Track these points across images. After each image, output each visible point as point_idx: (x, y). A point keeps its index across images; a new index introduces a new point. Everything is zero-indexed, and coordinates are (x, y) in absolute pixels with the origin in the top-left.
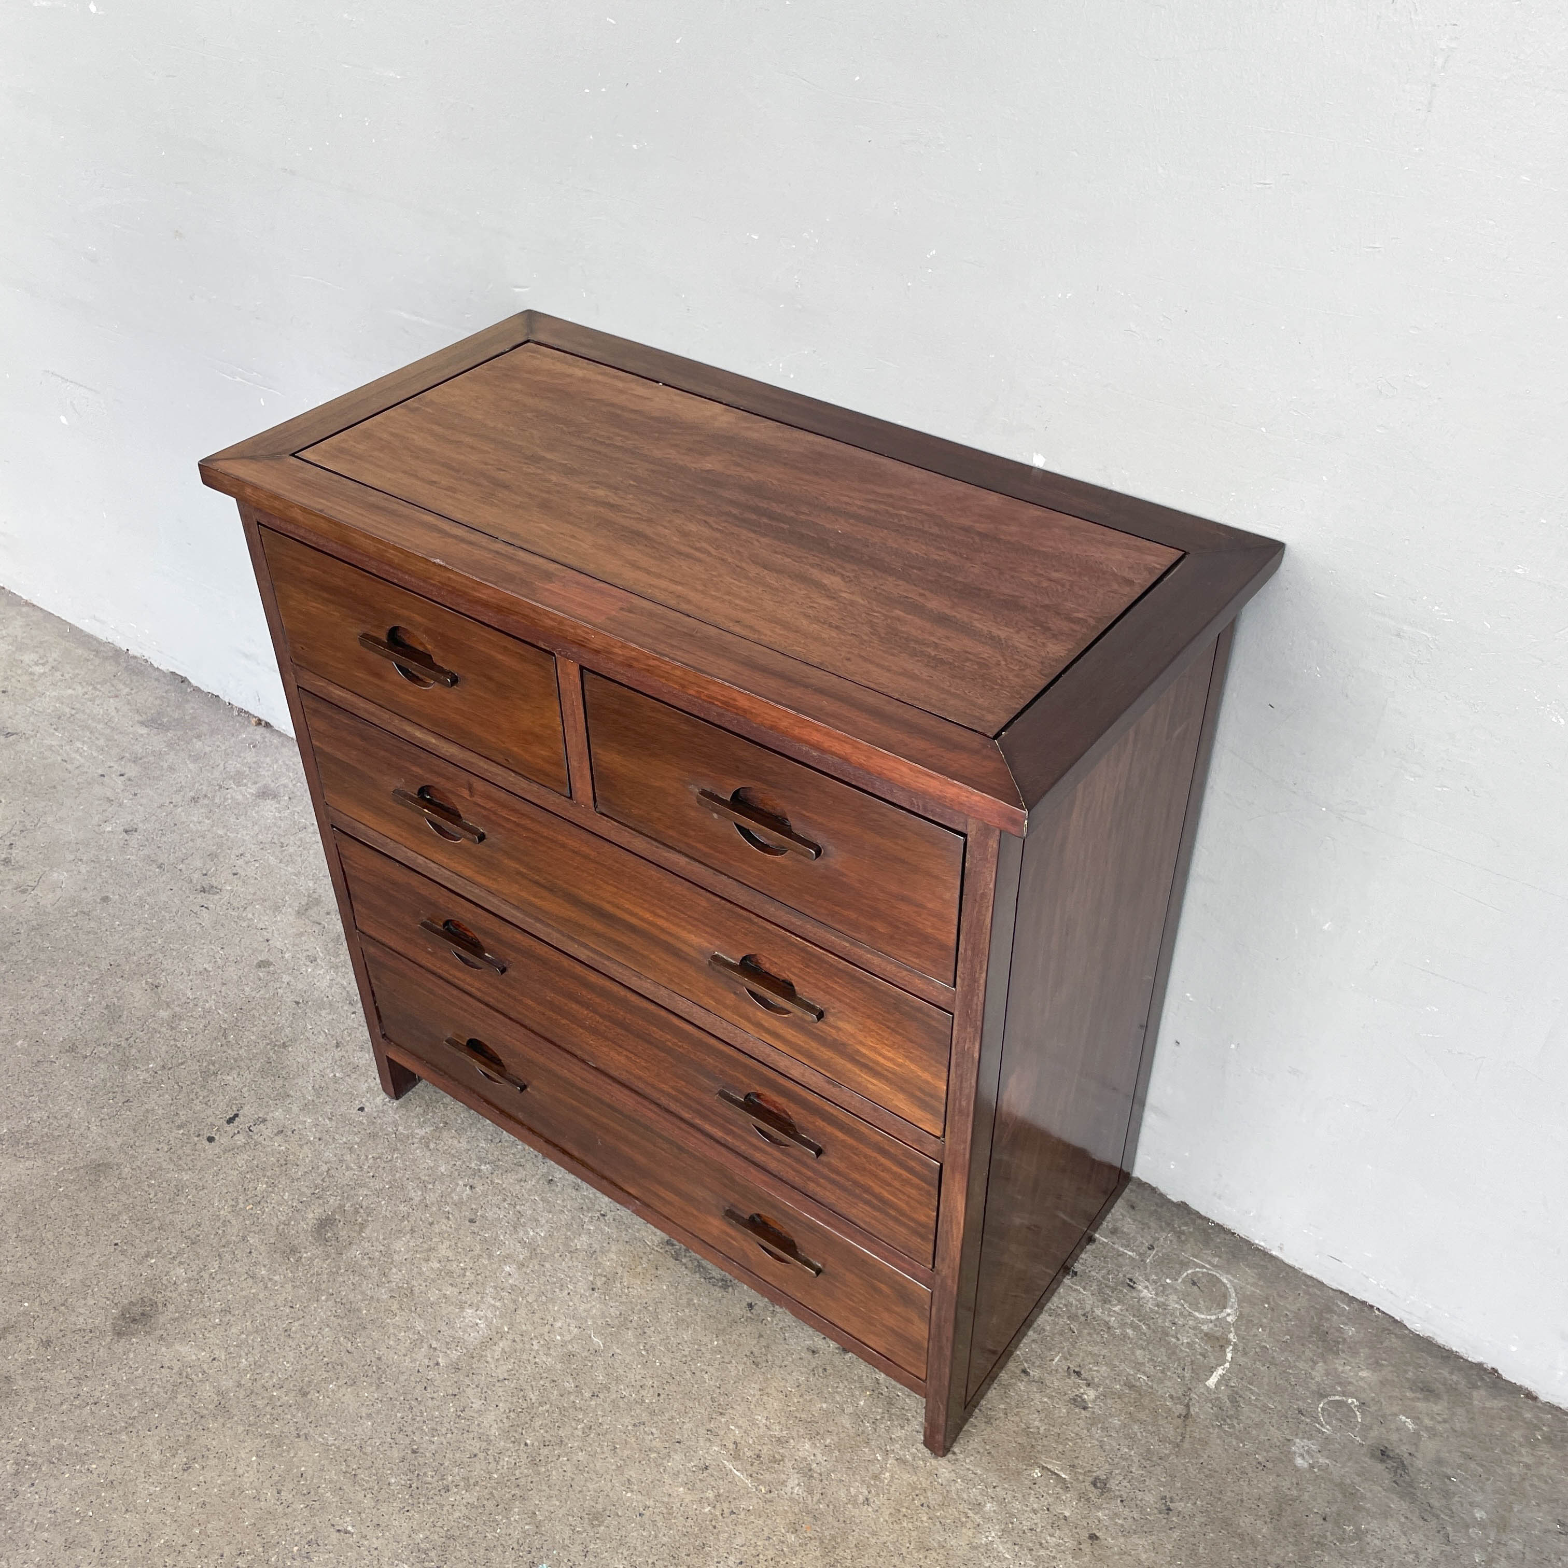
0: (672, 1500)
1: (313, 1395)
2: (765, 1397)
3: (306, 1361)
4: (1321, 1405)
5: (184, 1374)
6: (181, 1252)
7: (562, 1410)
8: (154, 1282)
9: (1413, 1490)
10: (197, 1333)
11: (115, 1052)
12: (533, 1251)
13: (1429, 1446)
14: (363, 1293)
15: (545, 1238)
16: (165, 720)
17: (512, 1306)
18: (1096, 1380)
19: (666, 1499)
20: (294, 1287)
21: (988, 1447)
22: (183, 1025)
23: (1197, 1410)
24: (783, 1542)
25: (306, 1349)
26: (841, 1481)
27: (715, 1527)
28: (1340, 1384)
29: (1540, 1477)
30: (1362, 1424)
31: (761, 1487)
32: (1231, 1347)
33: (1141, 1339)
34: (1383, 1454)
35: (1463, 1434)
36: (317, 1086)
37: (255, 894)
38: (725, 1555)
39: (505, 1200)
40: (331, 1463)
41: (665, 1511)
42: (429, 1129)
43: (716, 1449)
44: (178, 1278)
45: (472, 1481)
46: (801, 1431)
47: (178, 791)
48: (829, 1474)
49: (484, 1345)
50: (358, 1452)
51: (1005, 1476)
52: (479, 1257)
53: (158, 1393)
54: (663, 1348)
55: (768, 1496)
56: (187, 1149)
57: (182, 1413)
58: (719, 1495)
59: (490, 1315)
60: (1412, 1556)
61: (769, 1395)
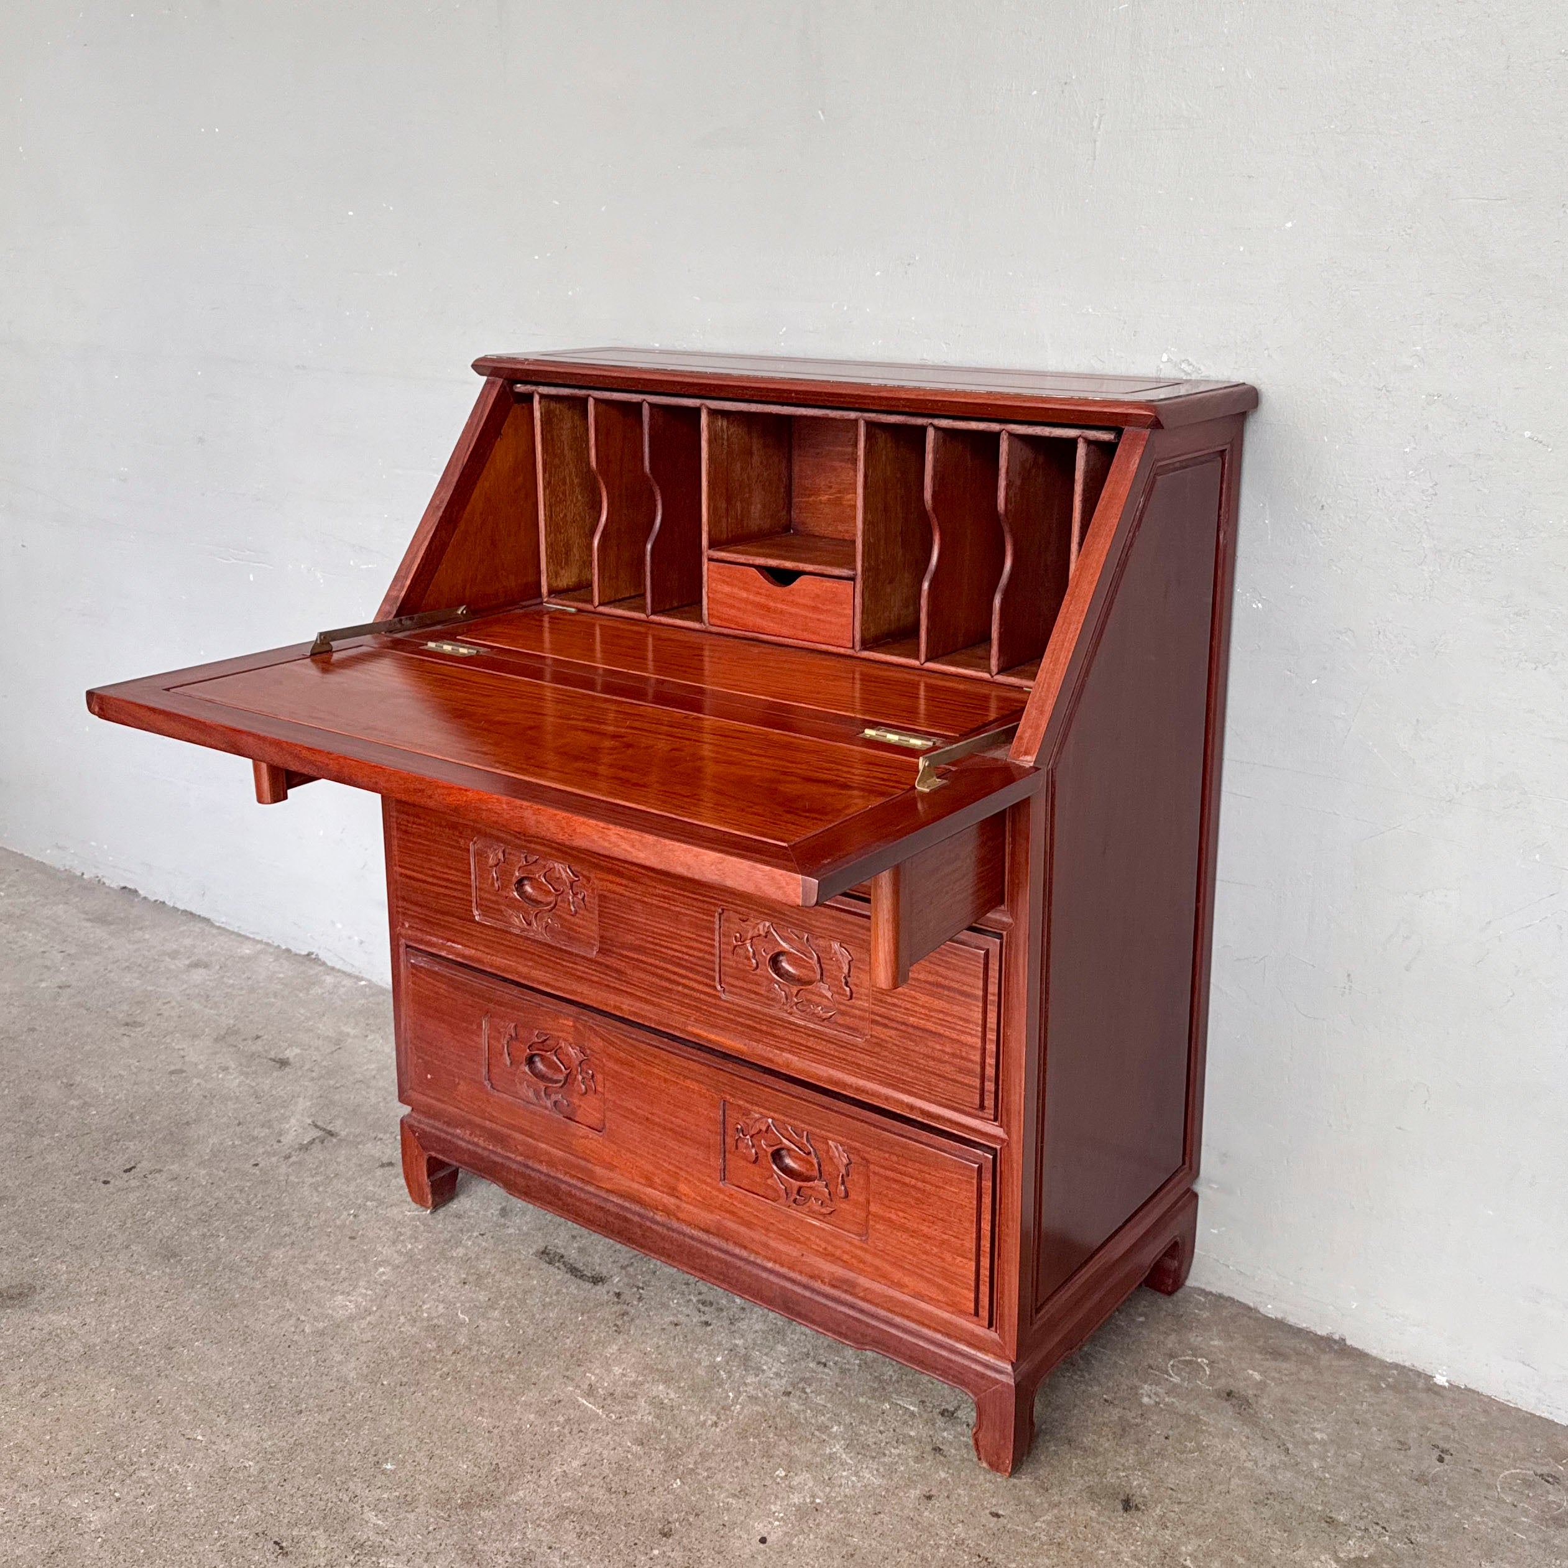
0: (522, 1422)
2: (624, 1355)
3: (174, 1327)
4: (1171, 1363)
5: (54, 1334)
6: (64, 1254)
7: (422, 1363)
8: (35, 1273)
9: (1256, 1419)
10: (71, 1307)
11: (24, 1126)
12: (410, 1258)
13: (1275, 1391)
14: (237, 1284)
15: (422, 1250)
16: (110, 918)
17: (383, 1293)
19: (516, 1422)
20: (171, 1279)
22: (92, 1110)
24: (628, 1452)
25: (176, 1319)
26: (692, 1411)
27: (562, 1441)
28: (1191, 1349)
29: (1383, 1412)
30: (1211, 1376)
31: (612, 1415)
34: (1229, 1396)
35: (1309, 1382)
36: (215, 1150)
37: (176, 1027)
38: (570, 1459)
39: (386, 1224)
40: (188, 1394)
41: (514, 1429)
42: (319, 1178)
43: (570, 1388)
44: (59, 1271)
45: (325, 1408)
46: (657, 1377)
47: (114, 963)
48: (680, 1406)
49: (351, 1318)
50: (216, 1388)
51: (855, 1407)
52: (355, 1261)
53: (25, 1346)
54: (527, 1322)
55: (617, 1421)
56: (83, 1188)
57: (47, 1359)
58: (569, 1419)
59: (360, 1299)
60: (1251, 1463)
61: (628, 1353)
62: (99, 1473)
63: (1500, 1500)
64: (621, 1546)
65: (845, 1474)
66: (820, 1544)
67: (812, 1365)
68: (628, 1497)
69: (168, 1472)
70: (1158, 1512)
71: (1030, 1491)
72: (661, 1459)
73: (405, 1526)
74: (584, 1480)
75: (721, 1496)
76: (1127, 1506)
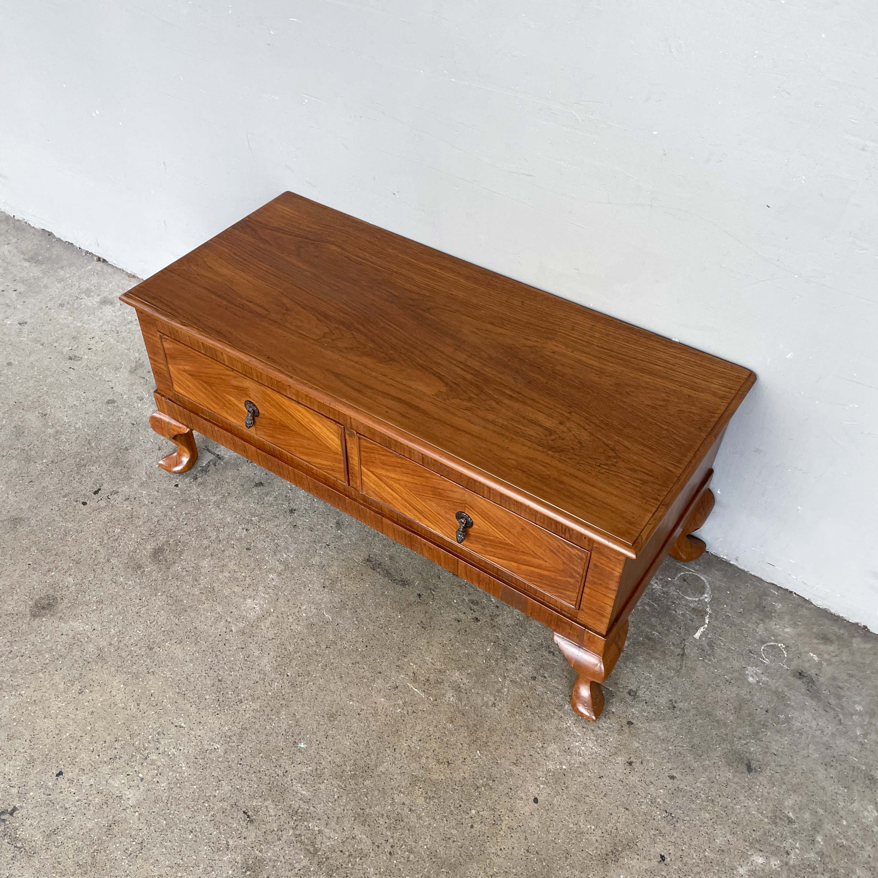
0: (377, 705)
1: (156, 649)
2: (431, 647)
3: (151, 630)
4: (763, 648)
5: (76, 639)
6: (70, 569)
7: (309, 656)
8: (54, 586)
9: (819, 695)
10: (83, 615)
11: (22, 453)
12: (287, 566)
13: (828, 670)
14: (183, 591)
15: (293, 559)
16: (40, 258)
17: (275, 597)
19: (374, 705)
20: (141, 588)
21: (565, 673)
22: (63, 438)
23: (689, 651)
24: (444, 728)
25: (151, 623)
26: (478, 693)
27: (404, 721)
28: (773, 635)
30: (788, 658)
31: (430, 697)
32: (708, 616)
33: (655, 612)
34: (801, 675)
35: (848, 663)
36: (148, 473)
37: (103, 360)
38: (411, 736)
39: (267, 537)
40: (169, 688)
41: (373, 712)
42: (219, 497)
43: (402, 676)
44: (69, 582)
45: (256, 697)
46: (453, 665)
47: (51, 300)
48: (470, 689)
49: (259, 619)
50: (185, 681)
52: (254, 569)
53: (61, 649)
54: (368, 620)
55: (435, 703)
56: (70, 509)
57: (76, 661)
58: (405, 702)
59: (262, 602)
60: (820, 732)
61: (432, 646)
62: (127, 757)
64: (452, 807)
65: (577, 744)
66: (570, 803)
67: (547, 654)
68: (450, 767)
69: (169, 755)
70: (768, 773)
71: (690, 758)
72: (466, 734)
73: (320, 795)
74: (422, 753)
75: (506, 764)
76: (749, 769)
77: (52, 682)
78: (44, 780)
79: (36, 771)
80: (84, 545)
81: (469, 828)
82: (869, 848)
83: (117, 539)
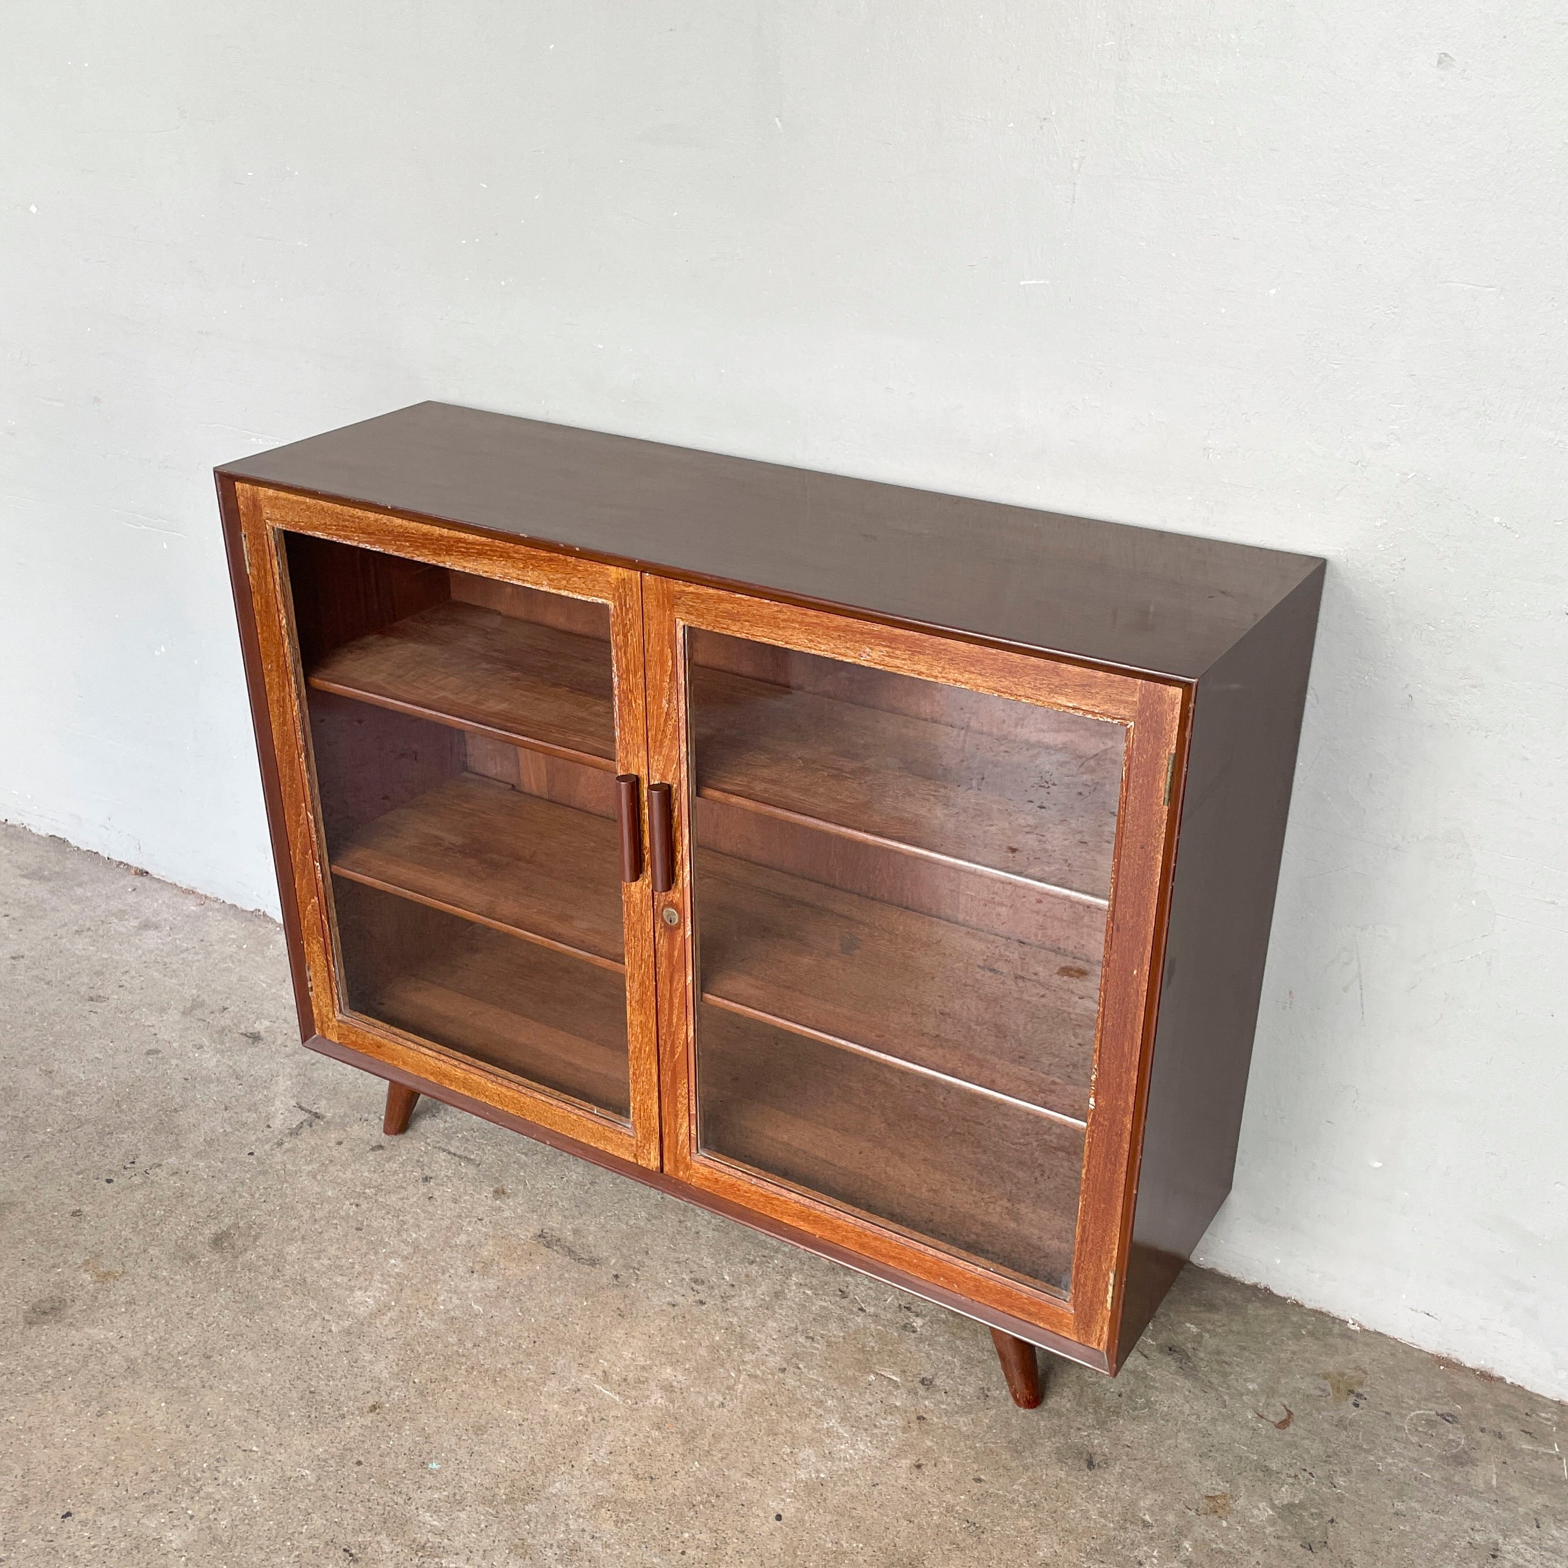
0: (548, 1413)
1: (216, 1358)
2: (630, 1339)
3: (208, 1334)
5: (94, 1349)
7: (447, 1359)
8: (61, 1285)
9: (1196, 1373)
10: (105, 1319)
11: (14, 1121)
12: (417, 1248)
13: (1210, 1343)
14: (258, 1284)
15: (426, 1239)
16: (46, 873)
17: (398, 1288)
18: (924, 1312)
19: (542, 1413)
20: (194, 1283)
22: (78, 1100)
24: (648, 1437)
25: (208, 1326)
26: (699, 1392)
27: (587, 1430)
29: (1304, 1360)
30: (1153, 1330)
31: (627, 1400)
34: (1172, 1350)
35: (1239, 1333)
36: (208, 1139)
37: (141, 1000)
38: (597, 1448)
39: (388, 1213)
40: (235, 1404)
41: (542, 1421)
42: (316, 1166)
43: (587, 1376)
44: (83, 1280)
46: (663, 1360)
47: (62, 927)
48: (688, 1388)
49: (373, 1315)
50: (260, 1395)
51: (844, 1381)
52: (366, 1254)
53: (70, 1364)
54: (537, 1310)
55: (634, 1406)
56: (88, 1189)
57: (93, 1376)
58: (590, 1408)
59: (377, 1294)
60: (1195, 1417)
61: (633, 1337)
62: (169, 1491)
63: (1407, 1442)
64: (655, 1532)
65: (843, 1447)
66: (829, 1518)
67: (802, 1340)
68: (654, 1483)
69: (232, 1485)
70: (1118, 1469)
71: (1006, 1455)
72: (679, 1443)
73: (459, 1525)
74: (613, 1469)
75: (737, 1476)
76: (1091, 1465)
77: (56, 1404)
78: (43, 1523)
79: (30, 1514)
80: (107, 1233)
81: (679, 1556)
82: (1258, 1553)
83: (158, 1224)
